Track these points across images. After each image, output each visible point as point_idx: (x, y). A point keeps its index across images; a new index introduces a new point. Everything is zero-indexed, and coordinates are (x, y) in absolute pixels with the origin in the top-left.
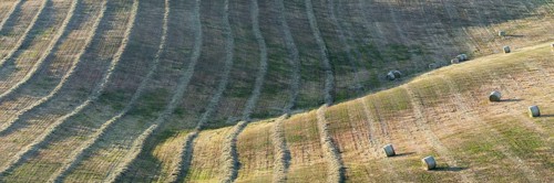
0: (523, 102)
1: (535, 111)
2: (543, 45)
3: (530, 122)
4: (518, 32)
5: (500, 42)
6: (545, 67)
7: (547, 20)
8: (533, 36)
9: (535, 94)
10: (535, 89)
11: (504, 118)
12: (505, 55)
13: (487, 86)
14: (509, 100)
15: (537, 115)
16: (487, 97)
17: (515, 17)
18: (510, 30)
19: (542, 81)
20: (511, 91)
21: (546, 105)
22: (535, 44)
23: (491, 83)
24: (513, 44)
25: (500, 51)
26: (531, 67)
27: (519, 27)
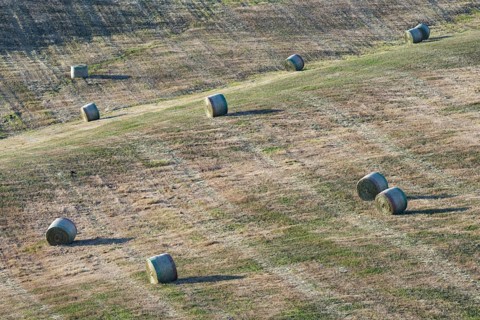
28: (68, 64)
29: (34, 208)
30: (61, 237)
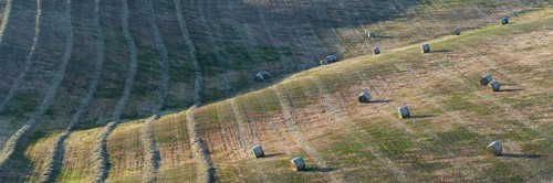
0: (393, 103)
1: (405, 112)
2: (413, 46)
3: (400, 124)
4: (388, 33)
5: (370, 43)
6: (415, 67)
7: (417, 21)
8: (403, 38)
9: (404, 95)
10: (404, 90)
11: (373, 119)
12: (374, 56)
13: (356, 87)
14: (378, 101)
15: (406, 116)
16: (357, 98)
17: (384, 18)
18: (380, 31)
19: (411, 82)
20: (381, 93)
21: (416, 106)
22: (405, 45)
23: (360, 84)
24: (382, 46)
25: (370, 52)
26: (400, 68)
27: (389, 28)
28: (368, 31)
29: (353, 88)
30: (364, 100)
